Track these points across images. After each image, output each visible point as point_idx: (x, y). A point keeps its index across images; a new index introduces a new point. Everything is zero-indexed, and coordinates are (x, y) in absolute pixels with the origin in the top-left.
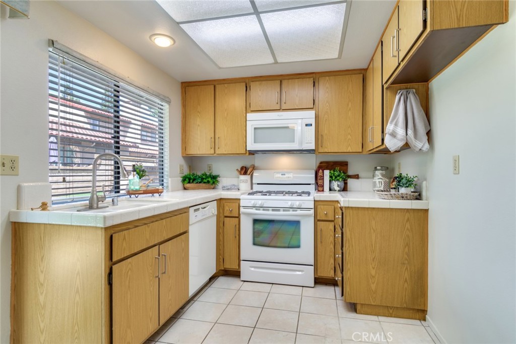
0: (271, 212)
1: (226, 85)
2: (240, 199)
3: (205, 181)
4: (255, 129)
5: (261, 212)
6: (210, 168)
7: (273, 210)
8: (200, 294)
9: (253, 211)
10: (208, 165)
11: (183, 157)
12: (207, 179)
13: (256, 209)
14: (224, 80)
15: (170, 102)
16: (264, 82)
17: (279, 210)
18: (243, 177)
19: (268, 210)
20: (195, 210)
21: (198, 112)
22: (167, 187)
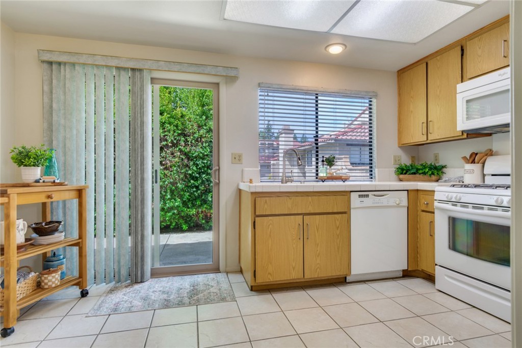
0: (470, 210)
1: (438, 58)
2: (434, 191)
3: (421, 172)
4: (468, 101)
5: (458, 208)
6: (436, 158)
7: (474, 208)
8: (377, 281)
9: (449, 206)
10: (434, 154)
11: (399, 147)
12: (424, 170)
13: (453, 205)
14: (437, 52)
15: (377, 96)
16: (485, 35)
17: (482, 208)
18: (469, 166)
19: (467, 207)
20: (360, 196)
21: (412, 97)
22: (375, 177)
